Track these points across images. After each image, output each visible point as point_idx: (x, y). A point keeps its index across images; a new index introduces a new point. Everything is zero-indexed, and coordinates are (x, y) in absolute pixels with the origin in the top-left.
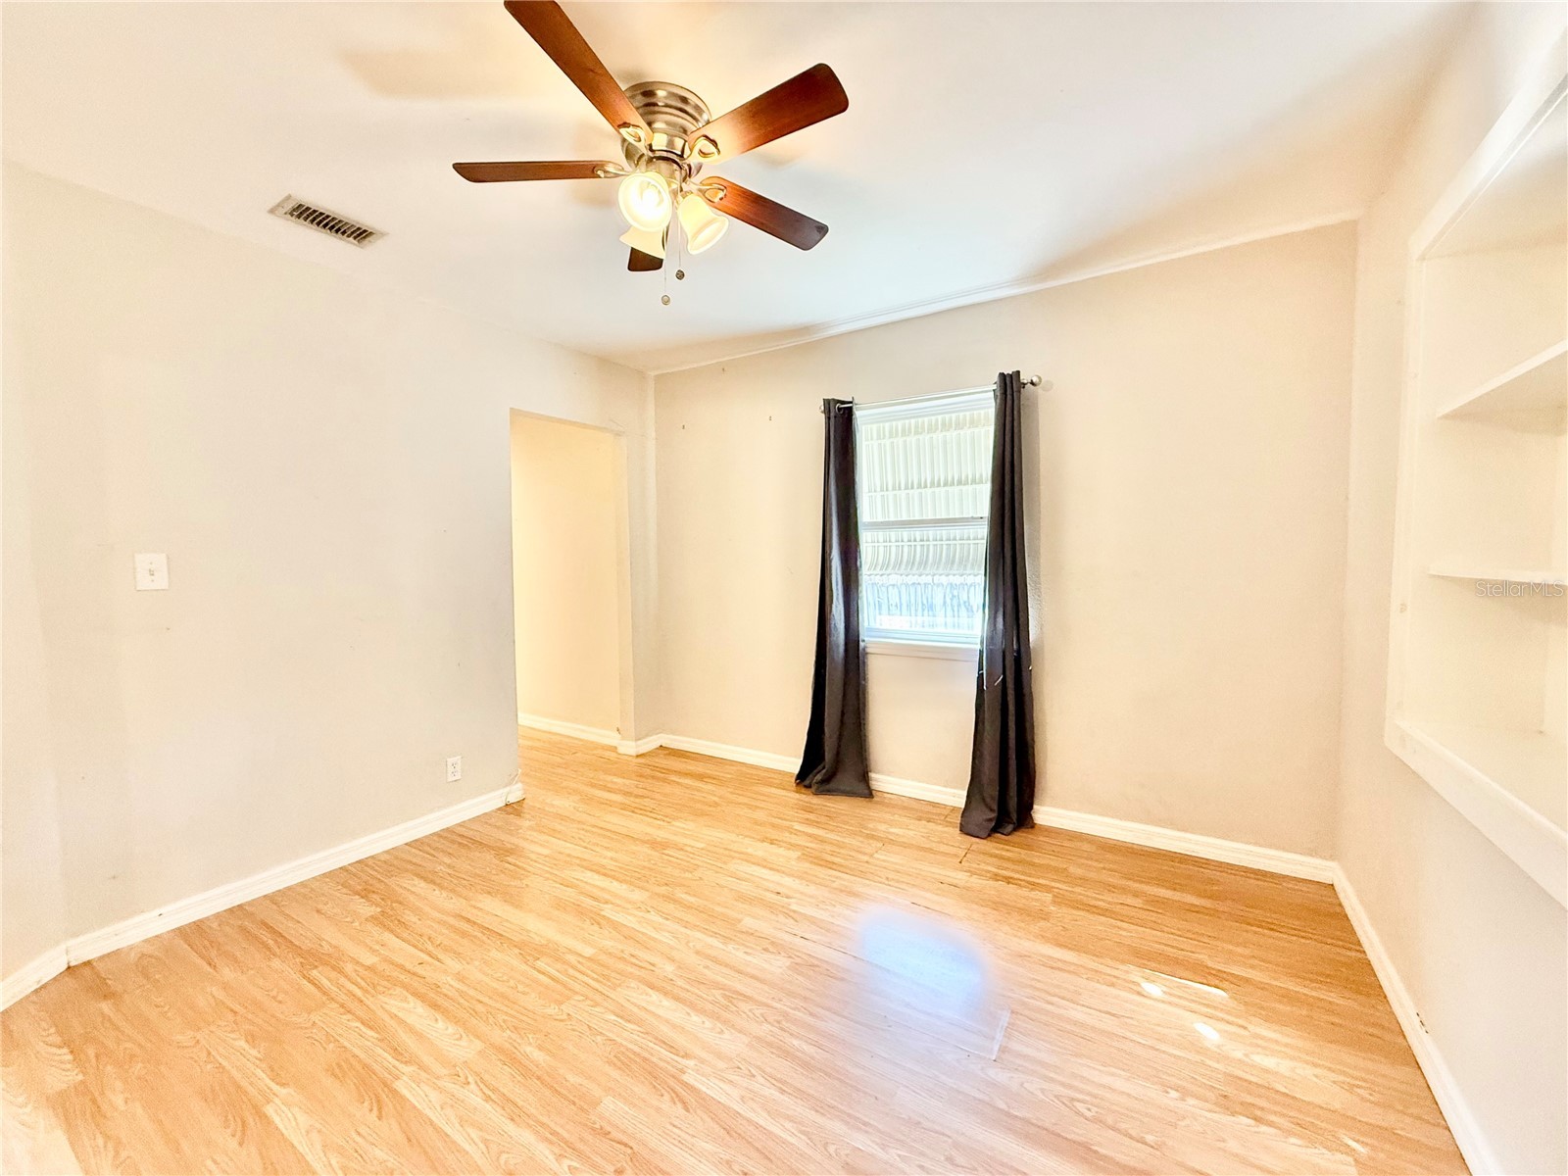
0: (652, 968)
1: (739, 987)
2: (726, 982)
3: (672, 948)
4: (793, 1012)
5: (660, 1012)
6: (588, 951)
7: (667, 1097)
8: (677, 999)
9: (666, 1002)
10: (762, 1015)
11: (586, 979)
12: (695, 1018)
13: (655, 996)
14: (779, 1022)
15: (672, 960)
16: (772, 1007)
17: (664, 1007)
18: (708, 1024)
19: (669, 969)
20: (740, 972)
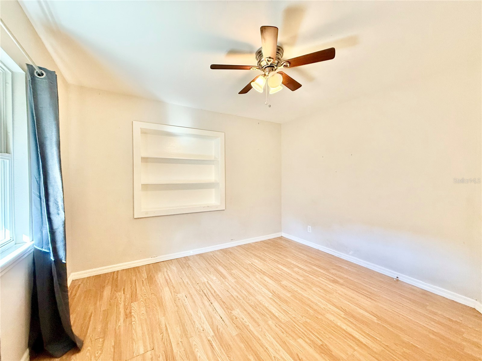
0: (276, 324)
1: (251, 309)
2: (254, 311)
3: (268, 331)
4: (242, 299)
5: (275, 309)
6: (300, 341)
7: (277, 293)
8: (270, 312)
9: (274, 312)
10: (249, 300)
11: (299, 328)
12: (267, 305)
13: (277, 314)
14: (246, 298)
15: (269, 325)
16: (246, 302)
17: (274, 310)
18: (264, 303)
19: (270, 322)
20: (249, 313)
